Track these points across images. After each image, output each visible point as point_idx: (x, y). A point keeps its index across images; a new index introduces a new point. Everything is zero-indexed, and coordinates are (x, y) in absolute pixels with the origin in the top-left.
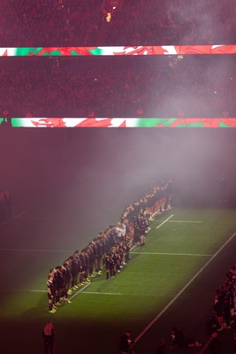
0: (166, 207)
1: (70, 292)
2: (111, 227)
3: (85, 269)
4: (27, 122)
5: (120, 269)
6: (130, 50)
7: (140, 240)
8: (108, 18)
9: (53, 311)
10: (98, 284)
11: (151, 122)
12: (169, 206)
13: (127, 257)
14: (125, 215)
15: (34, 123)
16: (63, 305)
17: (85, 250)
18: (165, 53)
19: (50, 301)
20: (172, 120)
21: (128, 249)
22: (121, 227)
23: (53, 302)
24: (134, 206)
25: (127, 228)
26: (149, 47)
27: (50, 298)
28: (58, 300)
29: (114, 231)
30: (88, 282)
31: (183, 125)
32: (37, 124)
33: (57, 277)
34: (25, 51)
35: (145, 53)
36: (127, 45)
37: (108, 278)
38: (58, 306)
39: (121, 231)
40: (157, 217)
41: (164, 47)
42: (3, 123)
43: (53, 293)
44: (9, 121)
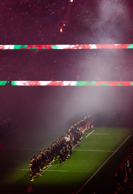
2: (62, 137)
3: (49, 158)
4: (19, 83)
5: (67, 158)
6: (72, 46)
7: (77, 143)
8: (61, 30)
9: (32, 180)
10: (56, 166)
11: (82, 83)
12: (92, 126)
13: (70, 152)
14: (69, 130)
15: (23, 83)
16: (37, 177)
17: (49, 149)
18: (90, 48)
19: (31, 175)
20: (94, 82)
22: (67, 137)
23: (32, 176)
24: (74, 126)
25: (70, 137)
26: (82, 45)
27: (31, 173)
28: (35, 175)
29: (64, 139)
30: (50, 165)
32: (25, 84)
34: (18, 47)
35: (80, 48)
36: (71, 44)
37: (60, 163)
38: (35, 178)
39: (68, 139)
40: (86, 131)
41: (90, 45)
42: (7, 83)
43: (33, 171)
44: (10, 82)
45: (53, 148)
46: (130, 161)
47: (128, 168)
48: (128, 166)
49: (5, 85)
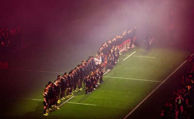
0: (131, 46)
1: (59, 102)
5: (95, 87)
9: (46, 115)
12: (133, 46)
14: (101, 50)
16: (54, 111)
19: (45, 107)
21: (102, 74)
24: (108, 44)
25: (102, 59)
27: (45, 105)
29: (93, 60)
33: (50, 90)
37: (86, 93)
38: (50, 111)
39: (98, 61)
40: (124, 52)
45: (78, 72)
47: (179, 105)
48: (180, 102)
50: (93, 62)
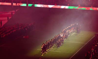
0: (74, 30)
2: (59, 34)
5: (61, 45)
9: (42, 55)
10: (55, 49)
11: (71, 7)
12: (75, 30)
13: (63, 42)
15: (40, 6)
16: (45, 54)
19: (42, 53)
20: (77, 7)
21: (63, 40)
23: (43, 53)
24: (65, 29)
27: (42, 52)
30: (52, 48)
31: (80, 9)
32: (41, 6)
33: (44, 46)
37: (57, 47)
39: (62, 36)
42: (32, 5)
43: (43, 50)
44: (34, 5)
45: (54, 39)
46: (94, 49)
47: (92, 52)
48: (93, 51)
49: (31, 6)
50: (60, 36)
